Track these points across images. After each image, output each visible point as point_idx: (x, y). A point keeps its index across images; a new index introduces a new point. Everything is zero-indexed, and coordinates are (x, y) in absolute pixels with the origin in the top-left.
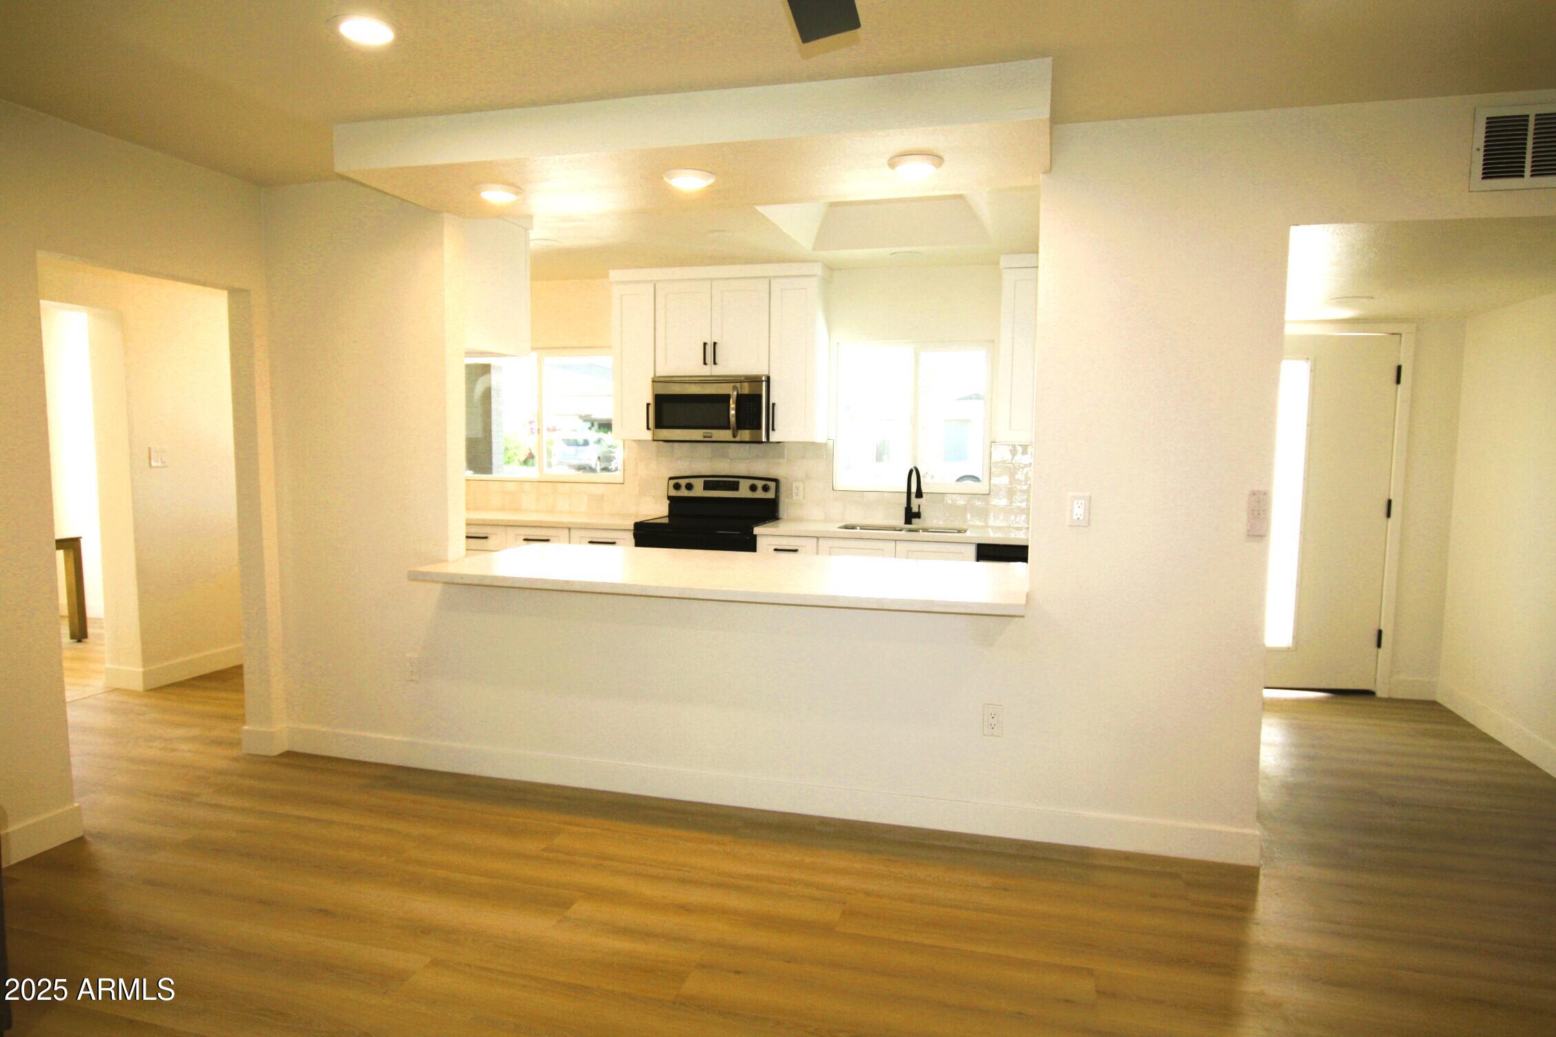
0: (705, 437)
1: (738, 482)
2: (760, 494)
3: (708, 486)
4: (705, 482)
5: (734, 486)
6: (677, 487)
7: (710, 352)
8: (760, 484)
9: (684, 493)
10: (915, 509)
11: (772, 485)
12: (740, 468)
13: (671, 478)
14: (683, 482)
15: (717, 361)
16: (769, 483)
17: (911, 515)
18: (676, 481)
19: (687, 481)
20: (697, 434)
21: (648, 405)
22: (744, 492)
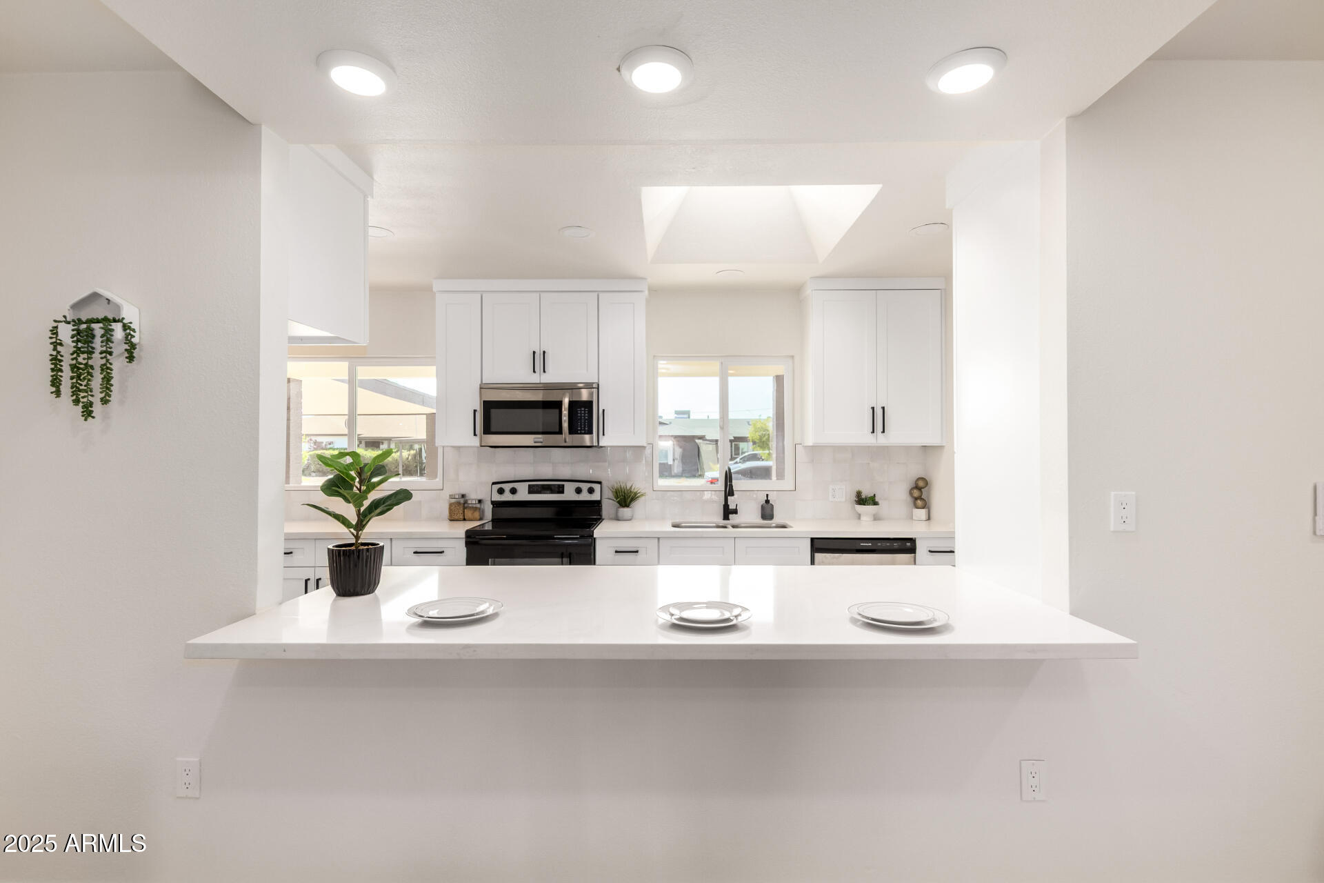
0: (535, 442)
1: (563, 485)
2: (585, 496)
3: (532, 490)
4: (529, 485)
5: (560, 490)
6: (501, 491)
7: (539, 360)
8: (585, 487)
9: (507, 497)
10: (732, 507)
11: (597, 487)
12: (565, 472)
13: (494, 483)
14: (507, 487)
15: (546, 370)
16: (594, 485)
17: (728, 512)
18: (499, 486)
19: (511, 485)
20: (528, 440)
21: (475, 411)
22: (569, 494)
